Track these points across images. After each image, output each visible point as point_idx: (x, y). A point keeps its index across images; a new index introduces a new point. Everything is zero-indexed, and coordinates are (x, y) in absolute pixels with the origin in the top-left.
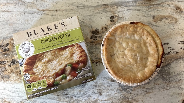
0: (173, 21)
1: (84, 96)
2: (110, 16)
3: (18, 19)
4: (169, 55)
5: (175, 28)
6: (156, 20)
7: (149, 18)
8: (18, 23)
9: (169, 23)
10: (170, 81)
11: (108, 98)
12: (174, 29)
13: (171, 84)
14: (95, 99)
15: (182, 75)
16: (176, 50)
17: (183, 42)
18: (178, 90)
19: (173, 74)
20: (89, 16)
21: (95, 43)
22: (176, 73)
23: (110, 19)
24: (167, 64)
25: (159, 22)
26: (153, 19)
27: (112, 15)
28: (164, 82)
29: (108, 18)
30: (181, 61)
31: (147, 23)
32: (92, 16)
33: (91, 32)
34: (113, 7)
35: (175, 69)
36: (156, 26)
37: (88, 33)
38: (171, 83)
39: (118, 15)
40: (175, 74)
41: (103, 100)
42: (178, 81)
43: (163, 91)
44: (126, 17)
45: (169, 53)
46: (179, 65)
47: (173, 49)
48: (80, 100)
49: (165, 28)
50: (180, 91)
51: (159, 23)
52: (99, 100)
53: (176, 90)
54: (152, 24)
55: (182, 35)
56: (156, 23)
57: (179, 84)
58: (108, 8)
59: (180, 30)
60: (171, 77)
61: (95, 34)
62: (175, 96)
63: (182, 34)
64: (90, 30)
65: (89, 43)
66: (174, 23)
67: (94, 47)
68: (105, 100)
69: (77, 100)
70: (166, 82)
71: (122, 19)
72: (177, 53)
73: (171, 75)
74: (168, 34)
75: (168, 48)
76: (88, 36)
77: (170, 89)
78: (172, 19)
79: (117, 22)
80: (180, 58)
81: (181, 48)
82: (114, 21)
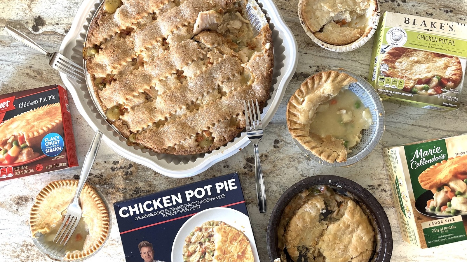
2: (274, 139)
5: (363, 165)
12: (362, 168)
17: (372, 187)
21: (249, 175)
23: (273, 144)
27: (277, 138)
33: (246, 160)
34: (279, 127)
39: (284, 140)
58: (272, 128)
59: (370, 169)
61: (250, 162)
63: (373, 175)
64: (244, 157)
67: (248, 181)
71: (290, 146)
76: (240, 164)
79: (282, 149)
82: (278, 147)
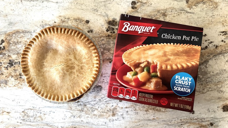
0: (212, 6)
1: (100, 104)
2: (131, 1)
3: (14, 9)
4: (206, 50)
5: (214, 14)
6: (190, 5)
7: (182, 2)
8: (14, 13)
9: (207, 9)
10: (207, 83)
11: (130, 104)
12: (213, 17)
13: (208, 87)
14: (113, 107)
15: (223, 74)
16: (216, 43)
17: (225, 33)
18: (217, 94)
19: (212, 73)
20: (103, 2)
21: (112, 37)
22: (215, 72)
23: (131, 6)
24: (204, 62)
25: (194, 7)
26: (186, 4)
28: (200, 84)
29: (128, 3)
30: (221, 57)
31: (178, 9)
32: (108, 2)
33: (107, 23)
35: (214, 67)
36: (190, 13)
37: (103, 24)
38: (208, 85)
40: (214, 74)
41: (123, 107)
42: (218, 82)
43: (199, 94)
44: (152, 3)
45: (206, 47)
46: (218, 62)
47: (211, 42)
48: (96, 108)
49: (202, 15)
50: (219, 94)
51: (194, 9)
52: (118, 108)
53: (215, 94)
54: (185, 11)
55: (223, 24)
56: (190, 9)
57: (218, 85)
59: (221, 17)
60: (209, 78)
61: (112, 25)
62: (214, 100)
63: (224, 22)
64: (106, 20)
65: (104, 37)
66: (213, 8)
67: (112, 42)
68: (126, 108)
69: (91, 109)
70: (202, 84)
71: (147, 5)
72: (217, 46)
73: (209, 75)
74: (205, 22)
75: (206, 41)
76: (103, 28)
77: (208, 93)
78: (211, 3)
79: (139, 9)
80: (220, 53)
81: (222, 41)
82: (136, 8)
